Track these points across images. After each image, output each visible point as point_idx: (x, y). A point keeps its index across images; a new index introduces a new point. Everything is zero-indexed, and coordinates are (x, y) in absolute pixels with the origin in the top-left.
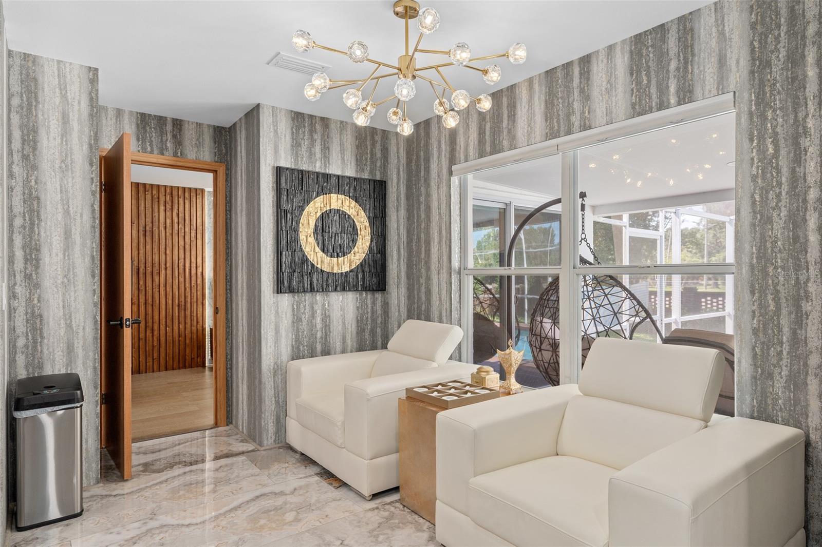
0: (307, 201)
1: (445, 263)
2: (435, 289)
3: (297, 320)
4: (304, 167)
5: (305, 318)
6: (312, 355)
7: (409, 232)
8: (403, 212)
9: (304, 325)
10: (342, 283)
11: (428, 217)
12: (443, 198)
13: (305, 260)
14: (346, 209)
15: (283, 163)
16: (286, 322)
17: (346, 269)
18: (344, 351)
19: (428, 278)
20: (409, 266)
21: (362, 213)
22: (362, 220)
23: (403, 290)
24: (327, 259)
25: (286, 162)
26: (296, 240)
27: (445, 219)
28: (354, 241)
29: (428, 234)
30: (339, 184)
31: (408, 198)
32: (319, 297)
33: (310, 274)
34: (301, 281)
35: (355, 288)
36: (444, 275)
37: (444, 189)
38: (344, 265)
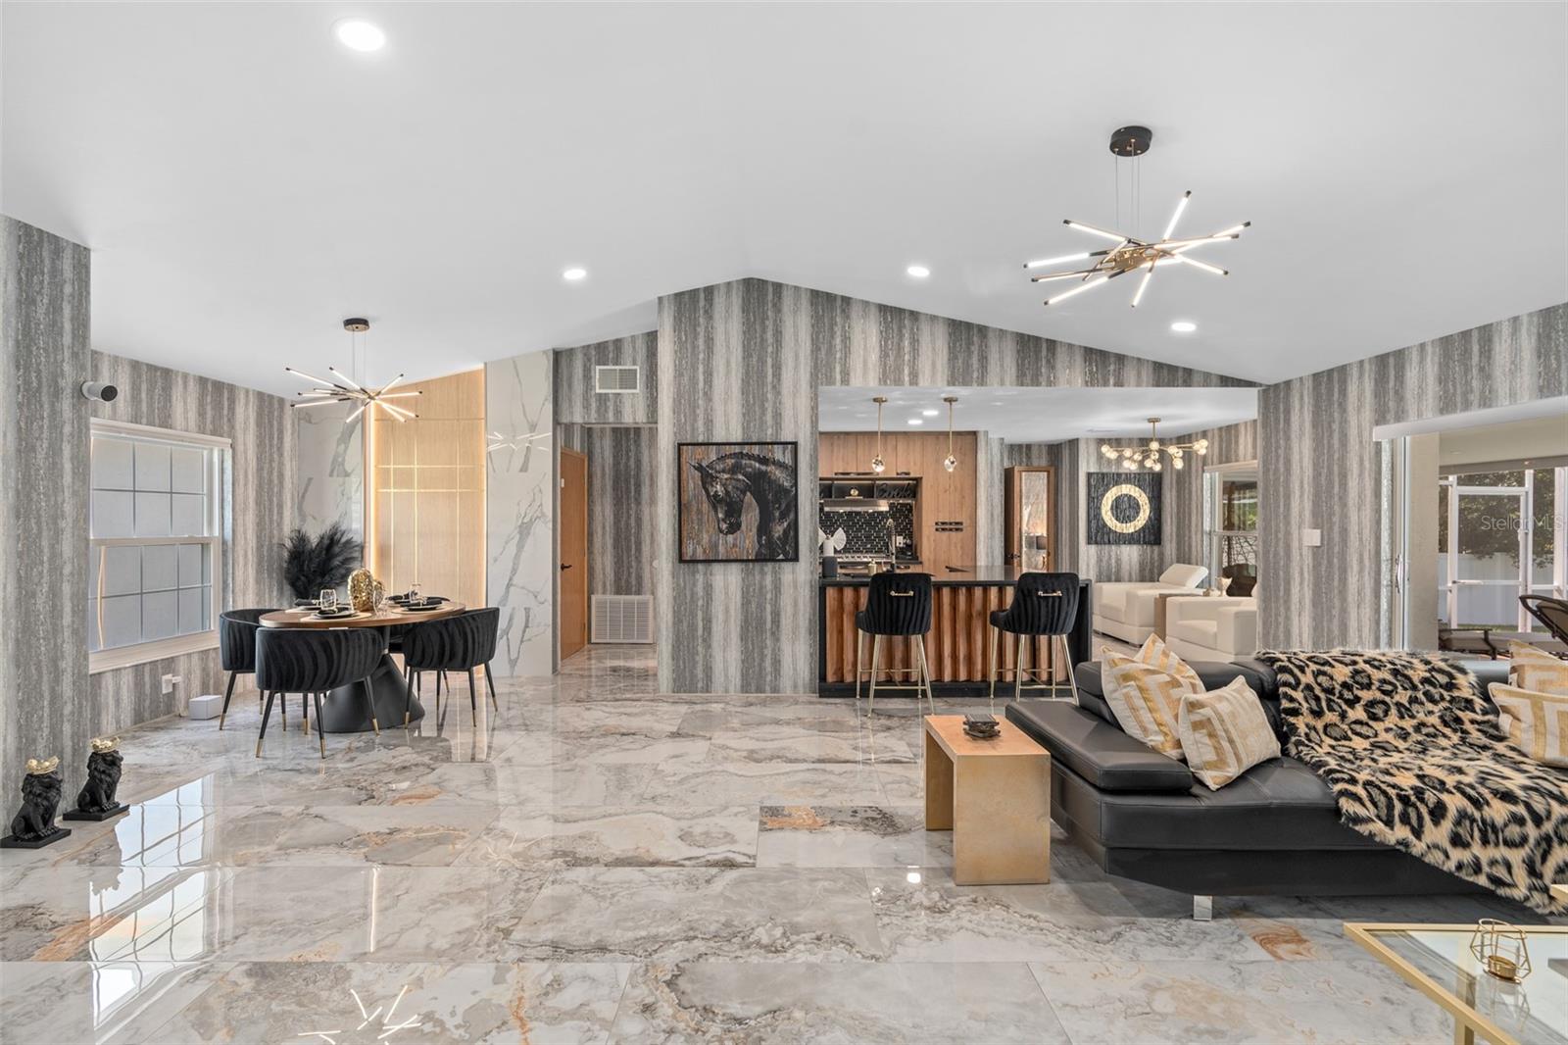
0: (1106, 491)
1: (1200, 528)
2: (1194, 544)
3: (1100, 560)
4: (1105, 471)
5: (1105, 559)
6: (1109, 580)
7: (1178, 506)
8: (1174, 492)
9: (1104, 564)
10: (1130, 539)
11: (1191, 498)
12: (1199, 487)
13: (1105, 525)
14: (1132, 494)
15: (1092, 470)
16: (1093, 561)
17: (1132, 530)
18: (1130, 581)
19: (1190, 538)
20: (1178, 528)
21: (1143, 495)
22: (1143, 499)
23: (1174, 545)
24: (1119, 524)
26: (1100, 514)
27: (1200, 500)
28: (1138, 513)
29: (1190, 508)
30: (1129, 478)
31: (1177, 483)
32: (1113, 547)
33: (1108, 534)
34: (1102, 538)
35: (1138, 542)
36: (1199, 536)
37: (1199, 482)
38: (1130, 528)
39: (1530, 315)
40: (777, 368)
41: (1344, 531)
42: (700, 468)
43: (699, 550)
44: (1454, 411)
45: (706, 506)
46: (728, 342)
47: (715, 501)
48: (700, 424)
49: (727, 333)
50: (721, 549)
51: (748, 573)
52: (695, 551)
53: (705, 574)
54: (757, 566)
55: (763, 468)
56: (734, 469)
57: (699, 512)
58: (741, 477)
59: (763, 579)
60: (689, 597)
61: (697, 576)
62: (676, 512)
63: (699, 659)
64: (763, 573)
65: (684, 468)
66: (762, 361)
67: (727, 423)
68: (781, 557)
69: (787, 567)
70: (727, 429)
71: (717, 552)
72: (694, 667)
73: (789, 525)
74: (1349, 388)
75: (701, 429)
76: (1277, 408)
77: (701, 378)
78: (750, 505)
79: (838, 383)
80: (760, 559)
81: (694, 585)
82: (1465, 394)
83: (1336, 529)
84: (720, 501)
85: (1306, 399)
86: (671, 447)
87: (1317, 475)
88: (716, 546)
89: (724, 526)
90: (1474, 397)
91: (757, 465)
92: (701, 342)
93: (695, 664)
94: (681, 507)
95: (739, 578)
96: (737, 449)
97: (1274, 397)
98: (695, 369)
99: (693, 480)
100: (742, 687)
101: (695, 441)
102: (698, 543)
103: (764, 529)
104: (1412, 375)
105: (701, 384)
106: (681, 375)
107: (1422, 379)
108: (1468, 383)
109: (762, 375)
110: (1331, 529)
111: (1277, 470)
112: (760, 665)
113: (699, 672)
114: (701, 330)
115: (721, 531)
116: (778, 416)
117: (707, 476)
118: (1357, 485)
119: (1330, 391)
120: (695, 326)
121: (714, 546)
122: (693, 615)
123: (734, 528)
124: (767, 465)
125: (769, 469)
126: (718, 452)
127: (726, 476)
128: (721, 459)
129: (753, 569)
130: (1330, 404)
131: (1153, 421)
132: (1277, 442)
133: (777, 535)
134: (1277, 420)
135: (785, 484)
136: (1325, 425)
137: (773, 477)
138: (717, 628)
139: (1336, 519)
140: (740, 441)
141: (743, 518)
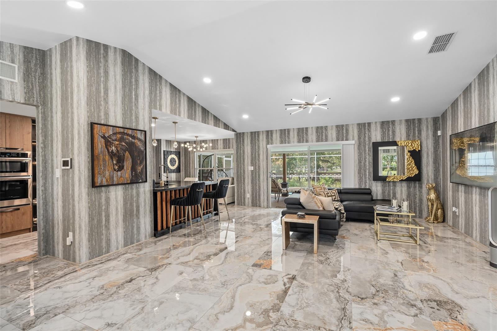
0: (168, 156)
1: (193, 167)
4: (168, 150)
7: (185, 161)
8: (183, 158)
11: (190, 159)
12: (193, 156)
13: (168, 167)
14: (174, 157)
20: (185, 168)
22: (176, 159)
23: (184, 172)
24: (171, 167)
25: (165, 150)
26: (167, 163)
27: (193, 159)
28: (175, 163)
29: (190, 162)
30: (173, 153)
31: (185, 155)
32: (170, 174)
33: (169, 170)
35: (175, 172)
36: (193, 169)
37: (193, 155)
38: (174, 168)
39: (296, 129)
40: (137, 96)
41: (259, 167)
42: (104, 137)
43: (104, 180)
44: (283, 144)
45: (107, 157)
46: (115, 76)
47: (112, 155)
48: (102, 114)
49: (115, 72)
50: (115, 179)
51: (126, 189)
52: (102, 181)
53: (106, 192)
54: (130, 186)
55: (133, 140)
56: (121, 140)
57: (104, 160)
58: (124, 144)
59: (132, 192)
60: (97, 205)
61: (102, 194)
62: (90, 159)
63: (104, 237)
64: (132, 189)
65: (96, 136)
66: (130, 90)
67: (115, 116)
68: (140, 181)
69: (142, 185)
70: (116, 120)
71: (113, 180)
72: (101, 242)
73: (143, 167)
74: (260, 136)
75: (103, 117)
76: (240, 139)
77: (102, 91)
78: (128, 157)
79: (158, 109)
80: (132, 183)
81: (100, 199)
82: (285, 141)
83: (257, 166)
84: (115, 155)
85: (249, 137)
86: (86, 124)
87: (252, 154)
88: (113, 177)
89: (116, 167)
90: (287, 142)
91: (131, 139)
92: (102, 71)
93: (101, 240)
94: (93, 158)
95: (122, 192)
96: (122, 130)
97: (239, 136)
98: (99, 85)
99: (100, 144)
100: (124, 244)
101: (100, 123)
102: (104, 176)
103: (133, 169)
104: (274, 135)
105: (102, 94)
106: (91, 85)
107: (276, 137)
108: (285, 139)
109: (130, 98)
110: (256, 166)
111: (240, 153)
112: (132, 231)
113: (104, 244)
114: (102, 65)
115: (115, 170)
116: (137, 118)
117: (108, 142)
118: (262, 157)
119: (255, 136)
120: (99, 62)
121: (112, 178)
122: (100, 215)
123: (121, 168)
124: (135, 139)
125: (135, 141)
126: (113, 130)
127: (117, 143)
128: (114, 134)
129: (128, 188)
130: (255, 139)
131: (196, 137)
132: (241, 146)
133: (139, 171)
134: (240, 141)
135: (142, 149)
136: (254, 144)
137: (137, 145)
138: (112, 219)
139: (257, 164)
140: (121, 126)
141: (125, 164)
